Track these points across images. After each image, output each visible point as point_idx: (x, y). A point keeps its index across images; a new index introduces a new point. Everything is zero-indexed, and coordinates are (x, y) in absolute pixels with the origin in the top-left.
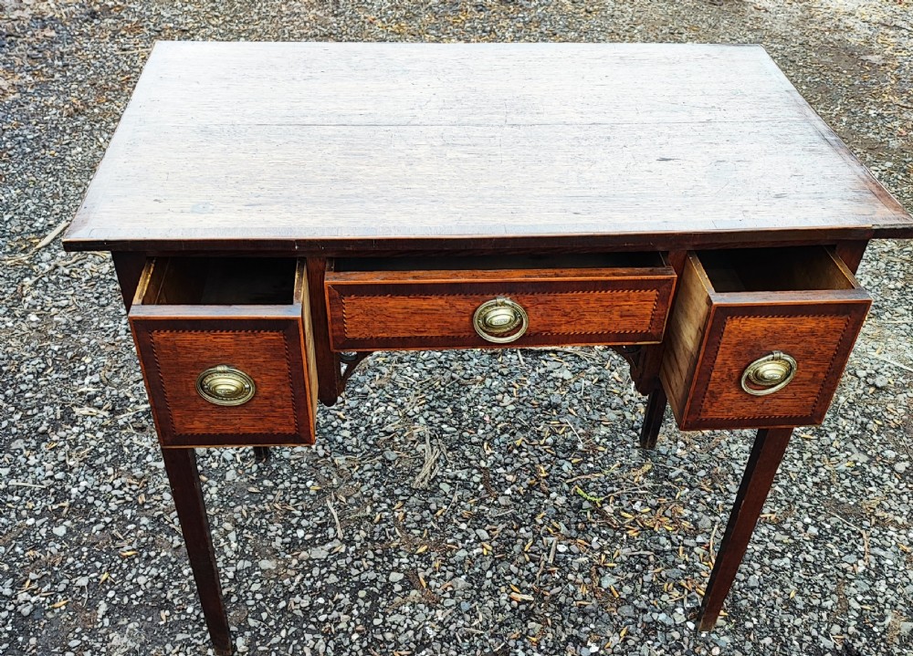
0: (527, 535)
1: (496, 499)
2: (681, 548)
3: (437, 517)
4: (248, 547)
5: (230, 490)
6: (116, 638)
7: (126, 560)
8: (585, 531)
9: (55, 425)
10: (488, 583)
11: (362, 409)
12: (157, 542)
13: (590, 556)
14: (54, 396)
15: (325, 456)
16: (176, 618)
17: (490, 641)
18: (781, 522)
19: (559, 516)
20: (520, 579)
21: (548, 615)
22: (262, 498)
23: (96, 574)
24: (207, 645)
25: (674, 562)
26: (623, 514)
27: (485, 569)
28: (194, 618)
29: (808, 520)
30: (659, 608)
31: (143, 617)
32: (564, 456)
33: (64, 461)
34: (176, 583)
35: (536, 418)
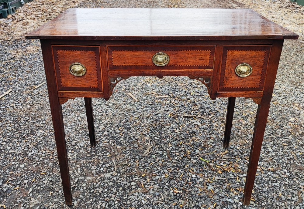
0: (182, 172)
1: (171, 160)
2: (237, 177)
3: (150, 165)
4: (84, 173)
5: (81, 155)
6: (33, 200)
7: (42, 175)
8: (202, 171)
9: (28, 135)
10: (166, 187)
11: (128, 132)
12: (53, 170)
13: (204, 179)
14: (30, 127)
15: (114, 146)
16: (55, 194)
17: (165, 205)
18: (276, 171)
19: (193, 166)
20: (178, 186)
21: (187, 197)
22: (91, 158)
23: (31, 180)
24: (64, 203)
25: (235, 182)
26: (217, 166)
27: (165, 182)
28: (61, 194)
29: (286, 171)
30: (229, 197)
31: (44, 193)
32: (196, 148)
33: (29, 145)
34: (57, 183)
35: (187, 136)
